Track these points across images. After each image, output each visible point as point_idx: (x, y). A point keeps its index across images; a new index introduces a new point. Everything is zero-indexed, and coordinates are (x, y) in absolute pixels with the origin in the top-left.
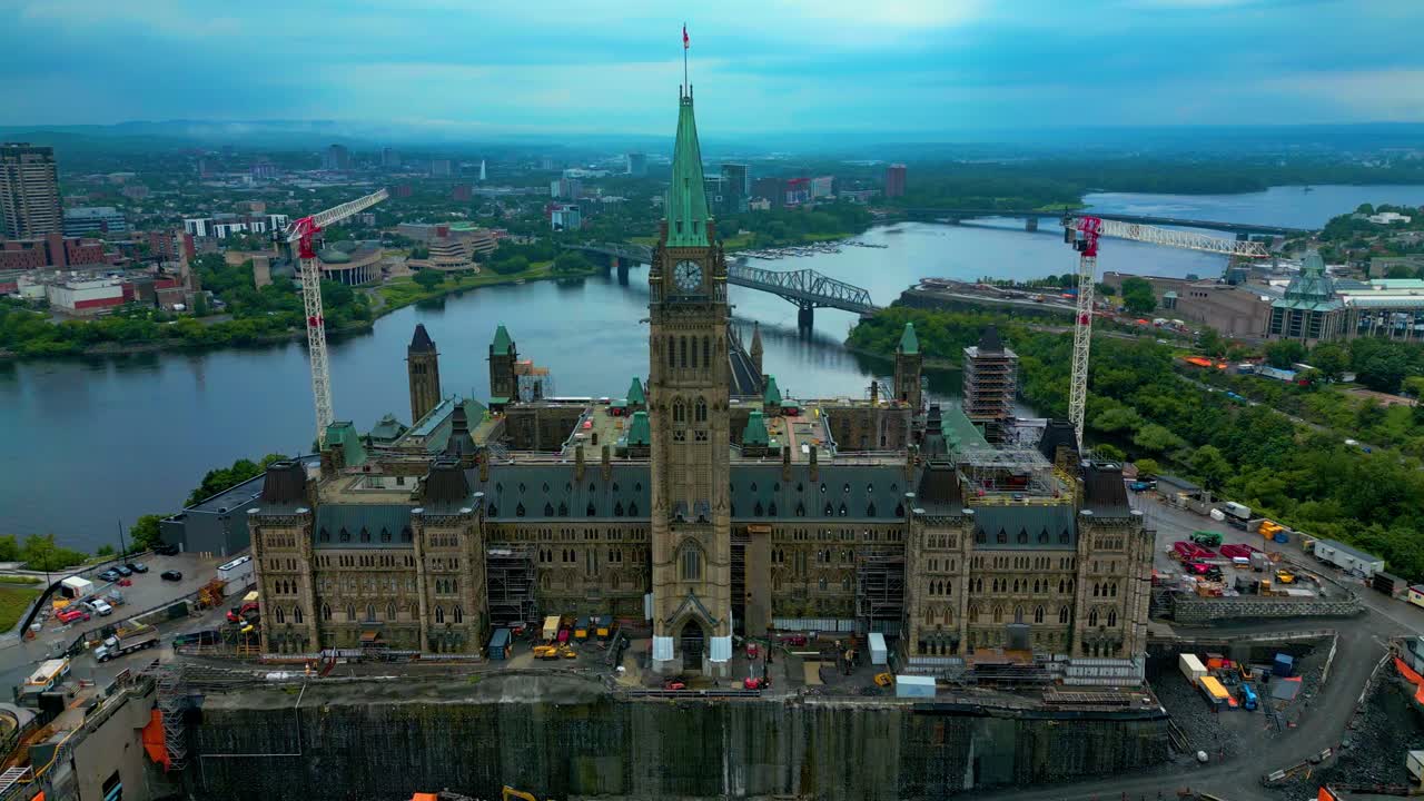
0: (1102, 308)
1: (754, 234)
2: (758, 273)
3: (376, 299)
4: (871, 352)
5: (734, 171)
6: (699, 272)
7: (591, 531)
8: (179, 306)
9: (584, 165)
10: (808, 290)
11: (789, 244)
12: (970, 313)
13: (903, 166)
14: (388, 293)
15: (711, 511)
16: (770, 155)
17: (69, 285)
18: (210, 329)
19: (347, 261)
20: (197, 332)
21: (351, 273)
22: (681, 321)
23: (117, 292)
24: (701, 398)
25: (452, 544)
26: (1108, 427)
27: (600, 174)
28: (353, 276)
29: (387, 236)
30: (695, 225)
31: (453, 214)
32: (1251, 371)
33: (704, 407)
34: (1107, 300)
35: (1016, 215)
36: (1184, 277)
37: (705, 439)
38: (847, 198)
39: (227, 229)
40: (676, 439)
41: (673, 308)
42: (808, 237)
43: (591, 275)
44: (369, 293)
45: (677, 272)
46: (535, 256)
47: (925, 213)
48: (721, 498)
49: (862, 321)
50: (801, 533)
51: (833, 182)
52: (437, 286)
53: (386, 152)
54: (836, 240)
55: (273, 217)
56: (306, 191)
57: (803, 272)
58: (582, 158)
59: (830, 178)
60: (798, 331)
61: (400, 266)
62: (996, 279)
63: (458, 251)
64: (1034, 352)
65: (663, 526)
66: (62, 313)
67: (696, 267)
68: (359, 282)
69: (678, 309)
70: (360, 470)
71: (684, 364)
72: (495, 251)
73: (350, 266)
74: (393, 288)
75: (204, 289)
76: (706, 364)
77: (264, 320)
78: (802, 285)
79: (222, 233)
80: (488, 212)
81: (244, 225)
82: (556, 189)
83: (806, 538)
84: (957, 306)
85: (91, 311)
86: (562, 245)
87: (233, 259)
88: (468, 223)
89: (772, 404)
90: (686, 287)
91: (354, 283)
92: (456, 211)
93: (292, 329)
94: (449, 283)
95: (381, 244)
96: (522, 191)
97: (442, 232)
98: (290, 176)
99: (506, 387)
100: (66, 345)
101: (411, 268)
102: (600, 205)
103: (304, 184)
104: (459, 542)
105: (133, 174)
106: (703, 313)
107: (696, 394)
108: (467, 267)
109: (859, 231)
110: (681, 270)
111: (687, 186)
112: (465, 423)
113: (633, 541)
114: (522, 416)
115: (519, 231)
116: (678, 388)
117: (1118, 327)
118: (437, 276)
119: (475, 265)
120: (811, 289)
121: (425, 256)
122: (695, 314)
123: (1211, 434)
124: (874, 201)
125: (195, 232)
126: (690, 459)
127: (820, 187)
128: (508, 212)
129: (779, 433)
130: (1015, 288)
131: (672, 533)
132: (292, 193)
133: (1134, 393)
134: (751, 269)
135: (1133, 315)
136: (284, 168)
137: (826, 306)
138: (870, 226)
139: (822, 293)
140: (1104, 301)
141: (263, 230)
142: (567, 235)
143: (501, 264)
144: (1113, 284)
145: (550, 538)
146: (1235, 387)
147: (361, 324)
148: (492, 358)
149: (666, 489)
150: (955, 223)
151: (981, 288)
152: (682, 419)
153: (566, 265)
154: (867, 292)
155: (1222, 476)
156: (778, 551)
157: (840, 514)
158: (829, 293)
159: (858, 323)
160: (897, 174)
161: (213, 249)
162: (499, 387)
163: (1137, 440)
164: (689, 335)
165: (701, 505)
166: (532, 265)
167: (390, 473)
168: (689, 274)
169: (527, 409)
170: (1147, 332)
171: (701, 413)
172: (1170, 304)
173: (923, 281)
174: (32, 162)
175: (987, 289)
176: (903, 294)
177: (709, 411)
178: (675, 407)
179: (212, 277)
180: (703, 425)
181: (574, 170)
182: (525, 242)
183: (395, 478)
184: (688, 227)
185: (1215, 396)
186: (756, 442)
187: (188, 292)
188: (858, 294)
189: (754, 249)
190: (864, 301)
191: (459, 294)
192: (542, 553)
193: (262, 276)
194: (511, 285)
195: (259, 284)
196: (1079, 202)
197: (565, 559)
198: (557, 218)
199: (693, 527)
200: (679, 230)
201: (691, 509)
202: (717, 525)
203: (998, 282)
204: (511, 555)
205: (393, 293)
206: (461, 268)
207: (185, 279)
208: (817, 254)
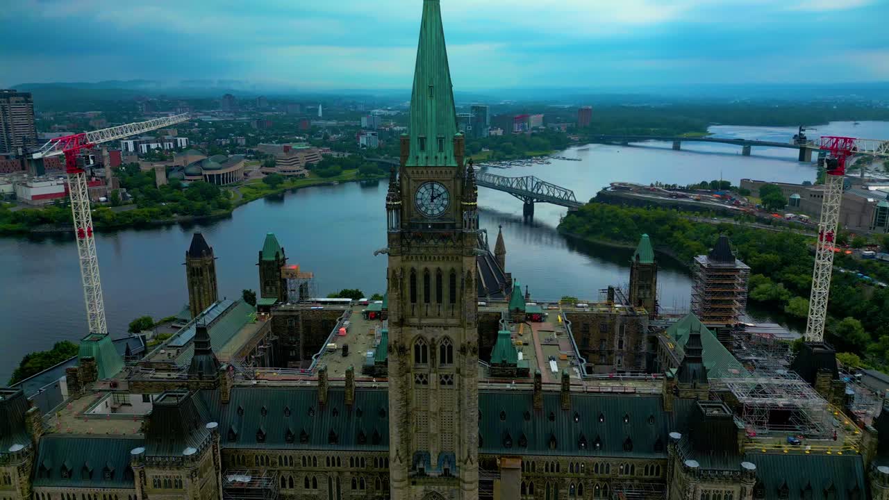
0: (744, 205)
1: (492, 151)
2: (496, 178)
3: (235, 194)
4: (577, 235)
5: (479, 110)
6: (445, 196)
7: (333, 458)
8: (103, 199)
9: (385, 107)
10: (530, 190)
11: (514, 158)
12: (648, 208)
13: (590, 107)
14: (245, 190)
15: (457, 464)
16: (501, 101)
17: (29, 184)
18: (117, 215)
19: (220, 169)
20: (108, 217)
21: (222, 177)
22: (422, 251)
23: (61, 189)
24: (446, 338)
25: (176, 486)
26: (763, 298)
27: (393, 113)
28: (223, 178)
29: (251, 152)
30: (440, 141)
31: (297, 138)
32: (872, 256)
33: (450, 348)
34: (746, 199)
35: (665, 140)
36: (801, 184)
37: (450, 383)
38: (553, 128)
39: (148, 147)
40: (418, 382)
41: (414, 238)
42: (528, 153)
43: (382, 179)
44: (231, 191)
45: (419, 196)
46: (345, 165)
47: (606, 138)
48: (469, 452)
49: (569, 213)
50: (552, 465)
51: (543, 117)
52: (280, 185)
53: (259, 98)
54: (546, 155)
55: (179, 139)
56: (207, 122)
57: (527, 177)
58: (383, 103)
59: (542, 115)
60: (523, 219)
61: (256, 171)
62: (664, 184)
63: (296, 162)
64: (698, 238)
65: (402, 481)
66: (23, 202)
67: (442, 190)
68: (227, 182)
69: (420, 238)
70: (107, 387)
71: (427, 300)
72: (320, 162)
73: (221, 172)
74: (249, 186)
75: (121, 186)
76: (453, 300)
77: (155, 210)
78: (526, 187)
79: (144, 148)
80: (320, 136)
81: (159, 144)
82: (364, 122)
83: (558, 471)
84: (639, 203)
85: (42, 202)
86: (365, 158)
87: (145, 167)
88: (305, 144)
89: (517, 310)
90: (429, 212)
91: (223, 183)
92: (300, 136)
93: (175, 215)
94: (287, 184)
95: (246, 157)
96: (342, 123)
97: (287, 149)
98: (198, 114)
99: (274, 289)
100: (17, 227)
101: (263, 173)
102: (392, 132)
103: (206, 118)
104: (184, 484)
105: (100, 112)
106: (450, 243)
107: (440, 333)
108: (301, 173)
109: (563, 148)
110: (424, 193)
111: (431, 96)
112: (208, 344)
113: (377, 469)
114: (288, 317)
115: (338, 149)
116: (420, 327)
117: (759, 220)
118: (280, 179)
119: (306, 172)
120: (533, 189)
121: (273, 165)
122: (441, 244)
123: (849, 307)
124: (570, 130)
125: (127, 149)
126: (433, 407)
127: (535, 121)
128: (332, 137)
129: (526, 344)
130: (678, 190)
131: (414, 487)
132: (196, 124)
133: (779, 271)
134: (490, 175)
135: (769, 211)
136: (195, 108)
137: (543, 201)
138: (569, 146)
139: (540, 192)
140: (744, 200)
141: (172, 147)
142: (369, 152)
143: (323, 170)
144: (749, 188)
145: (291, 464)
146: (863, 269)
147: (224, 211)
148: (262, 263)
149: (406, 440)
150: (625, 144)
151: (653, 190)
152: (425, 361)
153: (366, 172)
154: (572, 192)
155: (863, 342)
156: (528, 483)
157: (595, 447)
158: (545, 192)
159: (566, 214)
160: (586, 111)
161: (135, 160)
162: (268, 288)
163: (787, 309)
164: (432, 267)
165: (447, 458)
166: (344, 172)
167: (135, 390)
168: (433, 198)
169: (291, 311)
170: (780, 223)
171: (447, 355)
172: (795, 203)
173: (612, 184)
174: (17, 102)
175: (659, 190)
176: (599, 194)
177: (455, 353)
178: (417, 348)
179: (128, 178)
180: (449, 369)
181: (377, 111)
182: (341, 155)
183: (141, 396)
184: (432, 144)
185: (847, 276)
186: (504, 362)
187: (109, 189)
188: (566, 194)
189: (492, 161)
190: (570, 199)
191: (294, 191)
192: (283, 479)
193: (161, 179)
194: (329, 185)
195: (159, 184)
196: (705, 131)
197: (307, 486)
198: (363, 140)
199: (436, 481)
200: (422, 148)
201: (434, 461)
202: (464, 482)
203: (666, 185)
204: (250, 484)
205: (249, 190)
206: (296, 173)
207: (108, 180)
208: (534, 165)
